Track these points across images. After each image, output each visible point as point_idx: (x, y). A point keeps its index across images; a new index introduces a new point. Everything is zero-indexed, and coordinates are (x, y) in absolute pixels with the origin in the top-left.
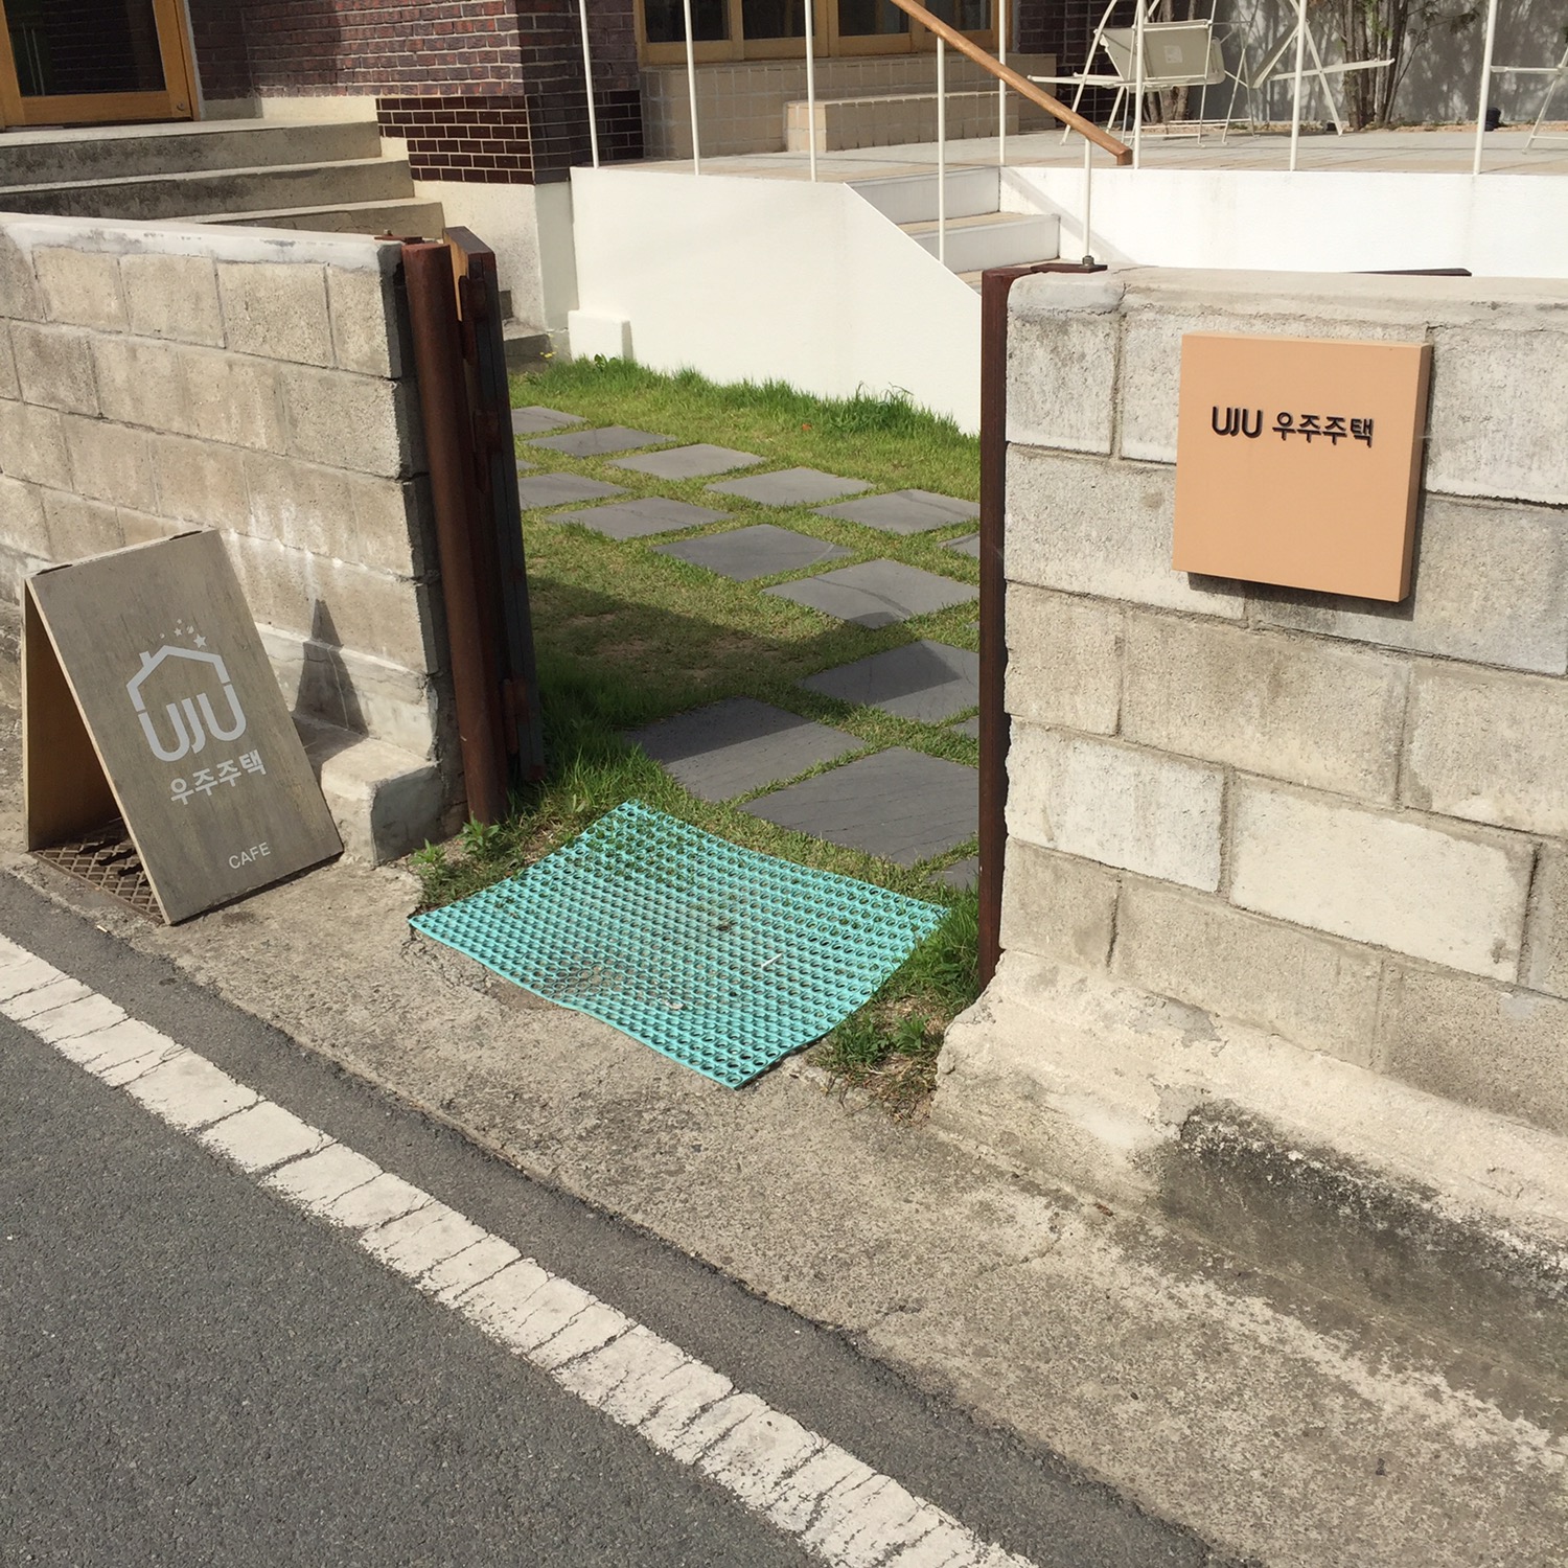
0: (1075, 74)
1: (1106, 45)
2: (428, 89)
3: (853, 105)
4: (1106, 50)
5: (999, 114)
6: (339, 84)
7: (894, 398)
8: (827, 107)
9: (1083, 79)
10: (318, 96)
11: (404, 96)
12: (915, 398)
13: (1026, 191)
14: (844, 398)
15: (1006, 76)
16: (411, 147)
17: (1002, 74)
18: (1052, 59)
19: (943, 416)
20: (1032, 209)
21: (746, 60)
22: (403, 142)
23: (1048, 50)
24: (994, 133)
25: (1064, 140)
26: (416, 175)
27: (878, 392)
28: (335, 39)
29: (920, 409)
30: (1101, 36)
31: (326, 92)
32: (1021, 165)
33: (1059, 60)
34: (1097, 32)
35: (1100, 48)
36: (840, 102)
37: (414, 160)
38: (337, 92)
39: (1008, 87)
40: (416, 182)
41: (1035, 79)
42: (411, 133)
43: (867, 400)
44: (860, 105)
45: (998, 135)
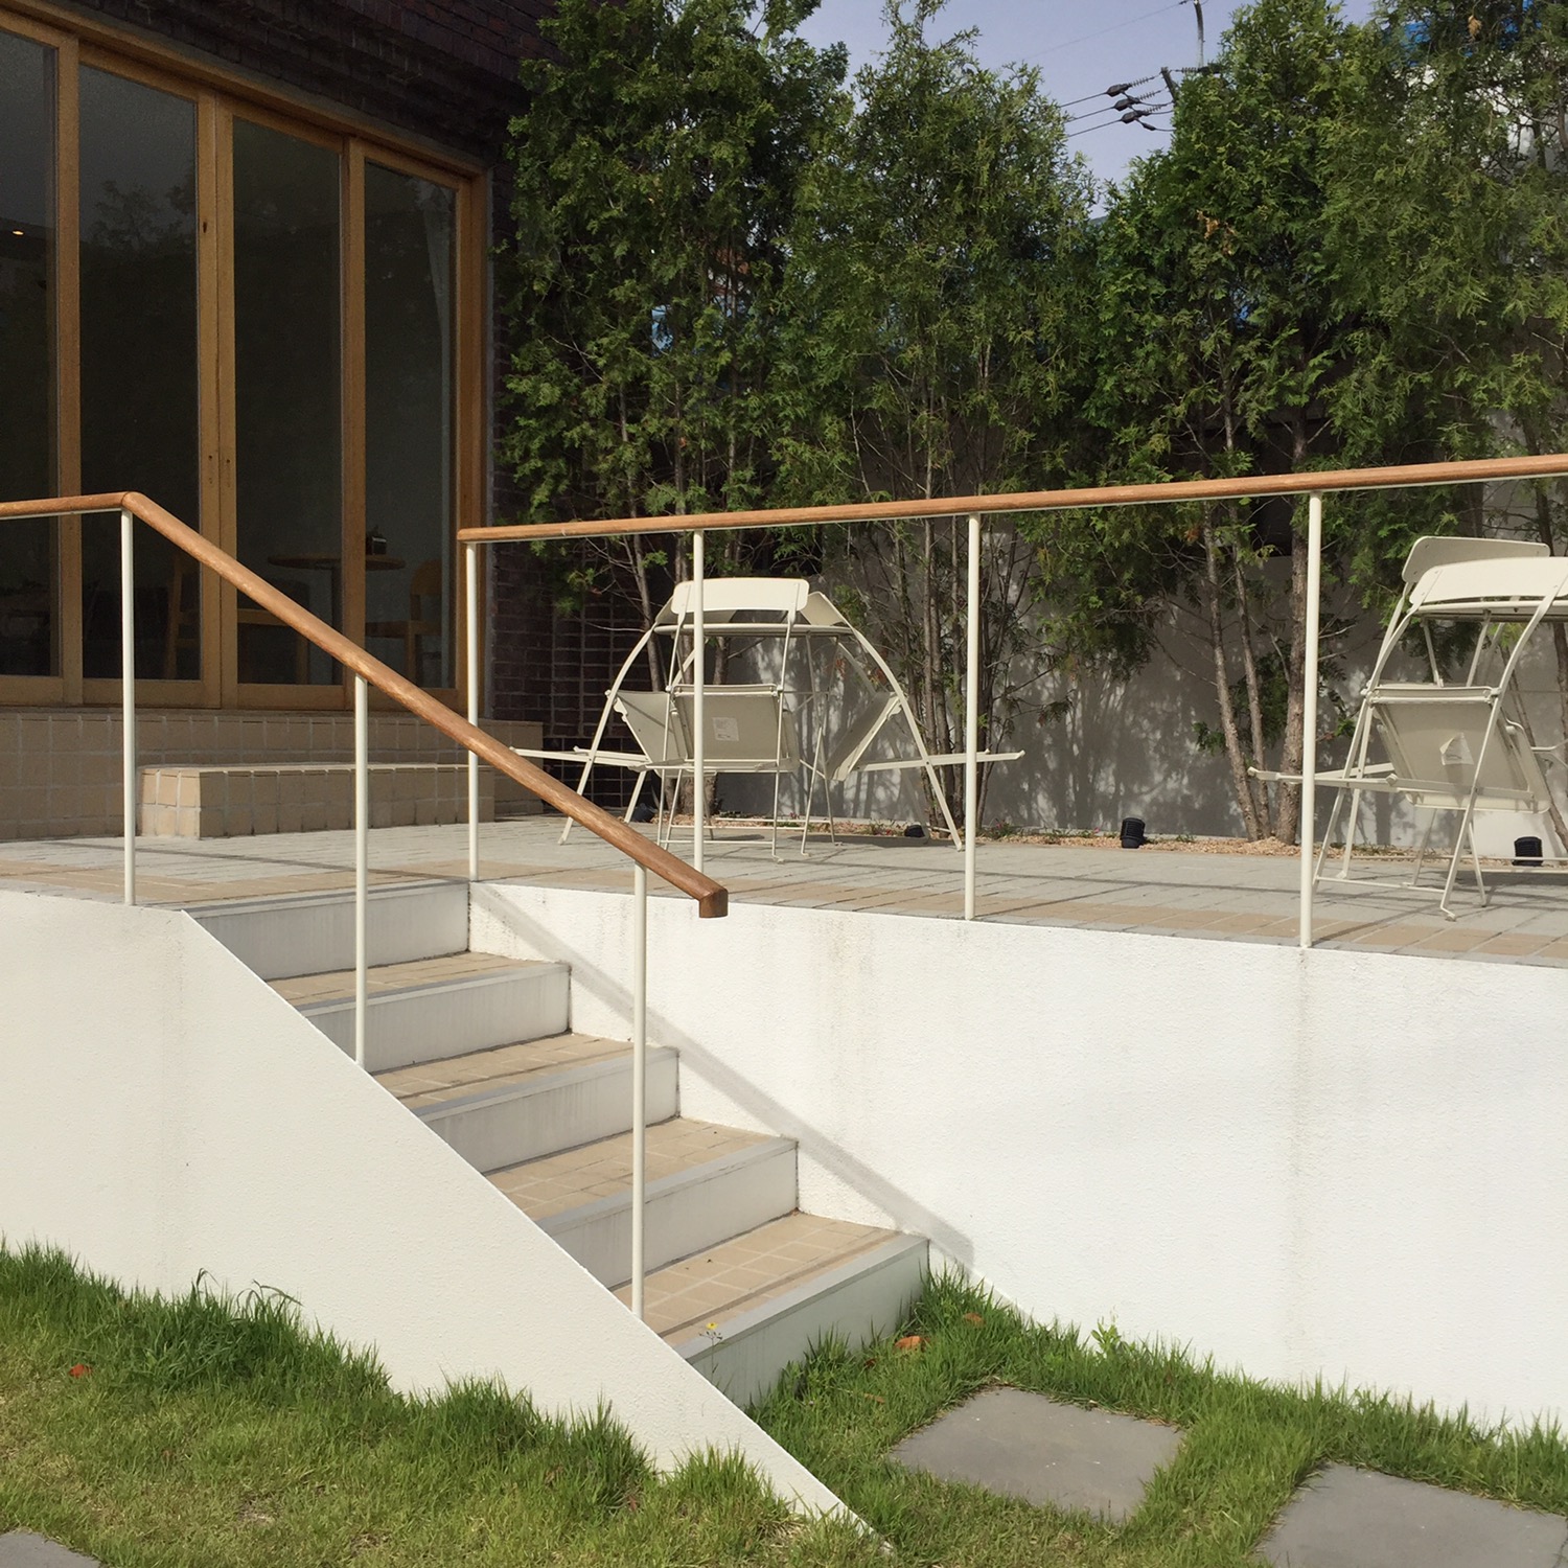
0: (576, 749)
1: (624, 712)
3: (246, 775)
4: (624, 719)
5: (467, 795)
7: (262, 1307)
8: (202, 776)
9: (591, 757)
12: (304, 1311)
13: (511, 921)
14: (168, 1297)
15: (480, 745)
17: (474, 742)
18: (536, 729)
19: (358, 1353)
20: (523, 951)
21: (86, 705)
23: (532, 716)
24: (461, 818)
25: (564, 837)
27: (234, 1292)
29: (312, 1334)
30: (615, 700)
32: (504, 879)
33: (546, 730)
34: (611, 694)
35: (615, 716)
36: (225, 770)
39: (481, 760)
41: (521, 752)
43: (211, 1302)
44: (258, 775)
45: (466, 821)
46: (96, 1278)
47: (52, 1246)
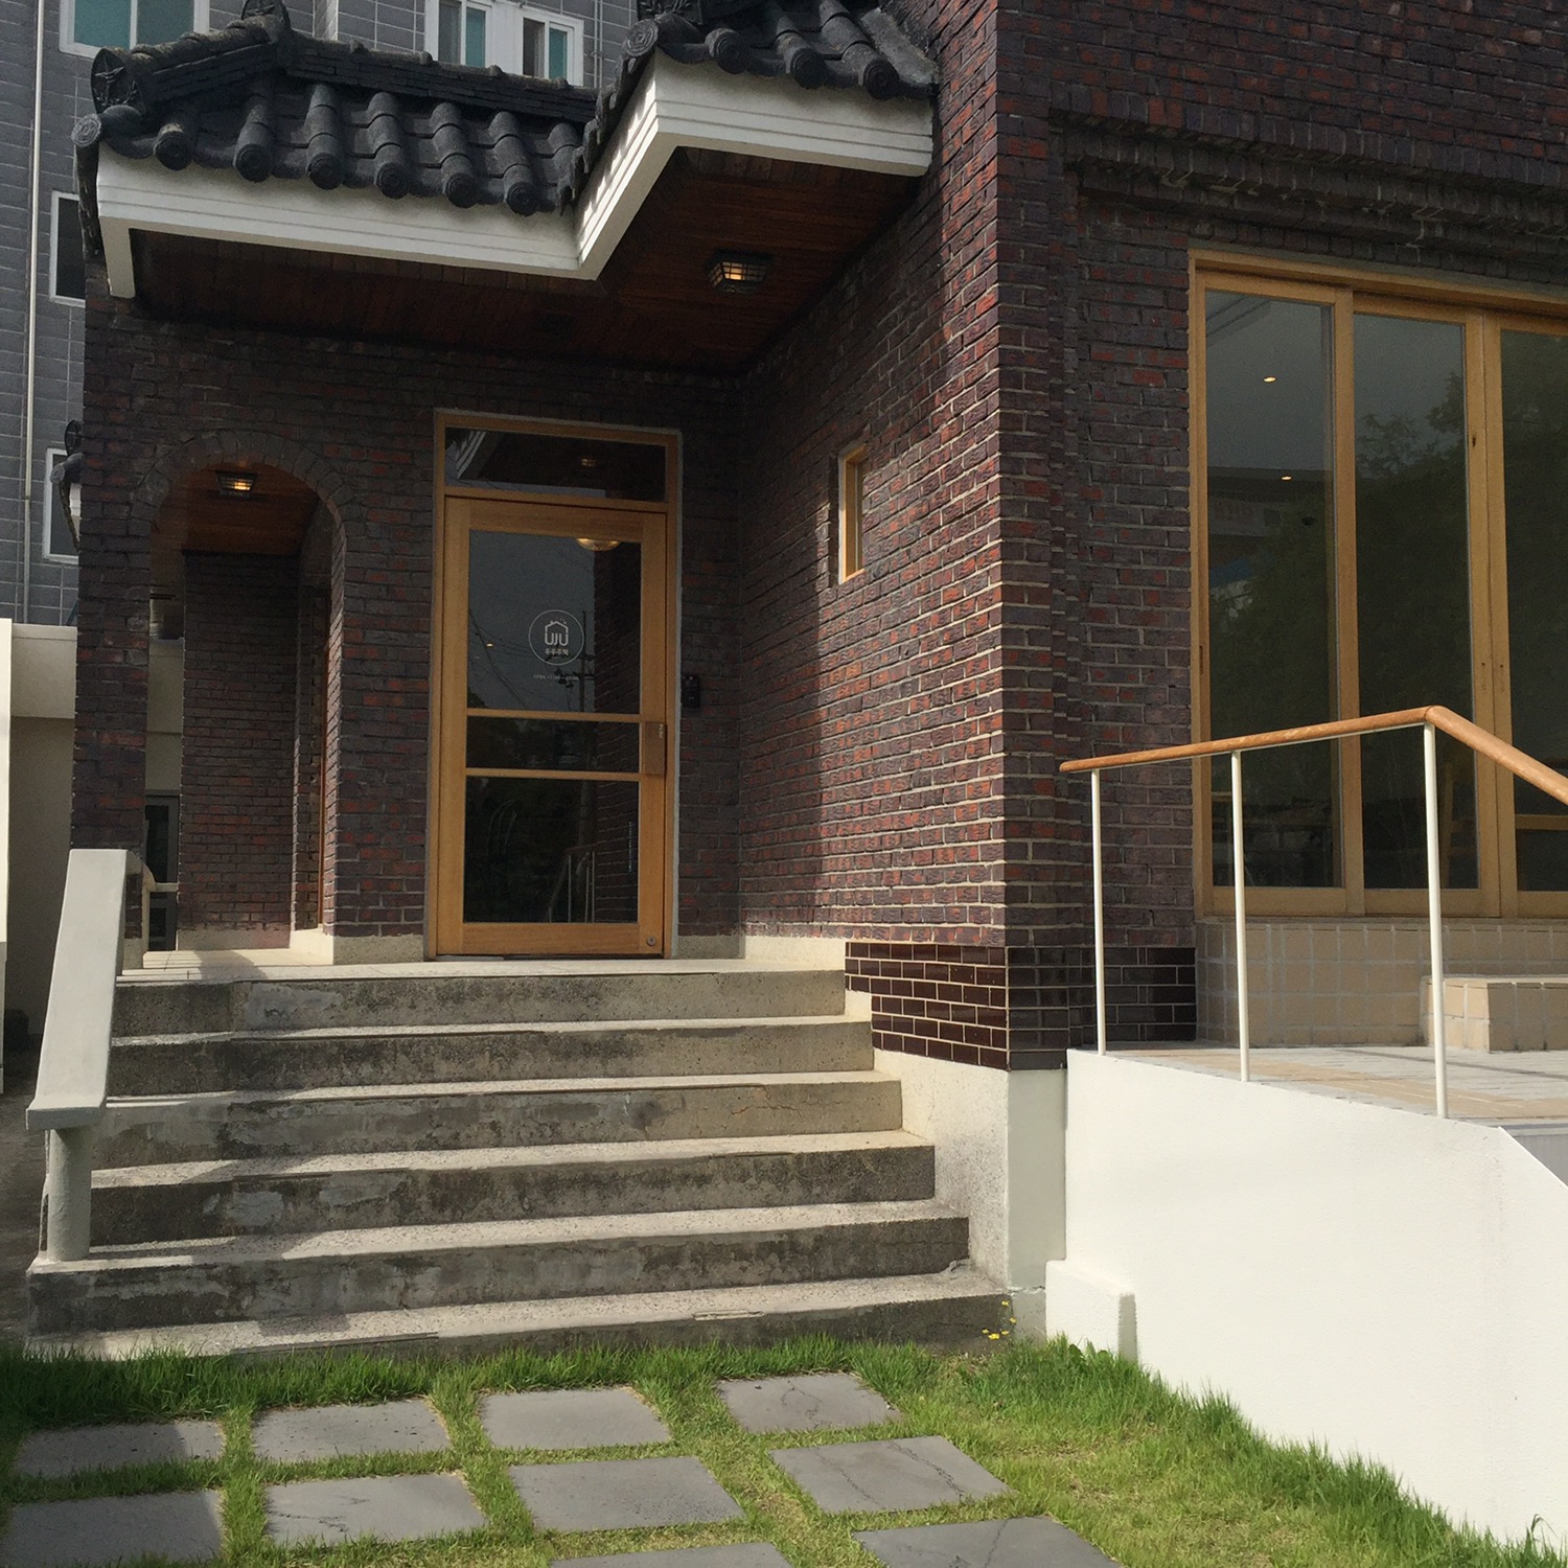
2: (900, 934)
3: (1536, 986)
6: (815, 923)
8: (1490, 986)
10: (795, 936)
11: (874, 941)
16: (875, 1005)
21: (1368, 914)
22: (865, 998)
26: (877, 1042)
28: (815, 871)
31: (801, 932)
36: (1514, 981)
37: (878, 1022)
38: (812, 932)
40: (877, 1051)
42: (878, 987)
43: (1549, 1553)
46: (1422, 1502)
47: (1375, 1461)
